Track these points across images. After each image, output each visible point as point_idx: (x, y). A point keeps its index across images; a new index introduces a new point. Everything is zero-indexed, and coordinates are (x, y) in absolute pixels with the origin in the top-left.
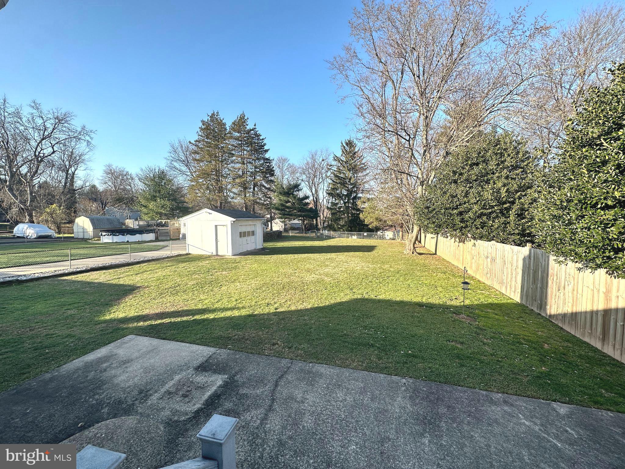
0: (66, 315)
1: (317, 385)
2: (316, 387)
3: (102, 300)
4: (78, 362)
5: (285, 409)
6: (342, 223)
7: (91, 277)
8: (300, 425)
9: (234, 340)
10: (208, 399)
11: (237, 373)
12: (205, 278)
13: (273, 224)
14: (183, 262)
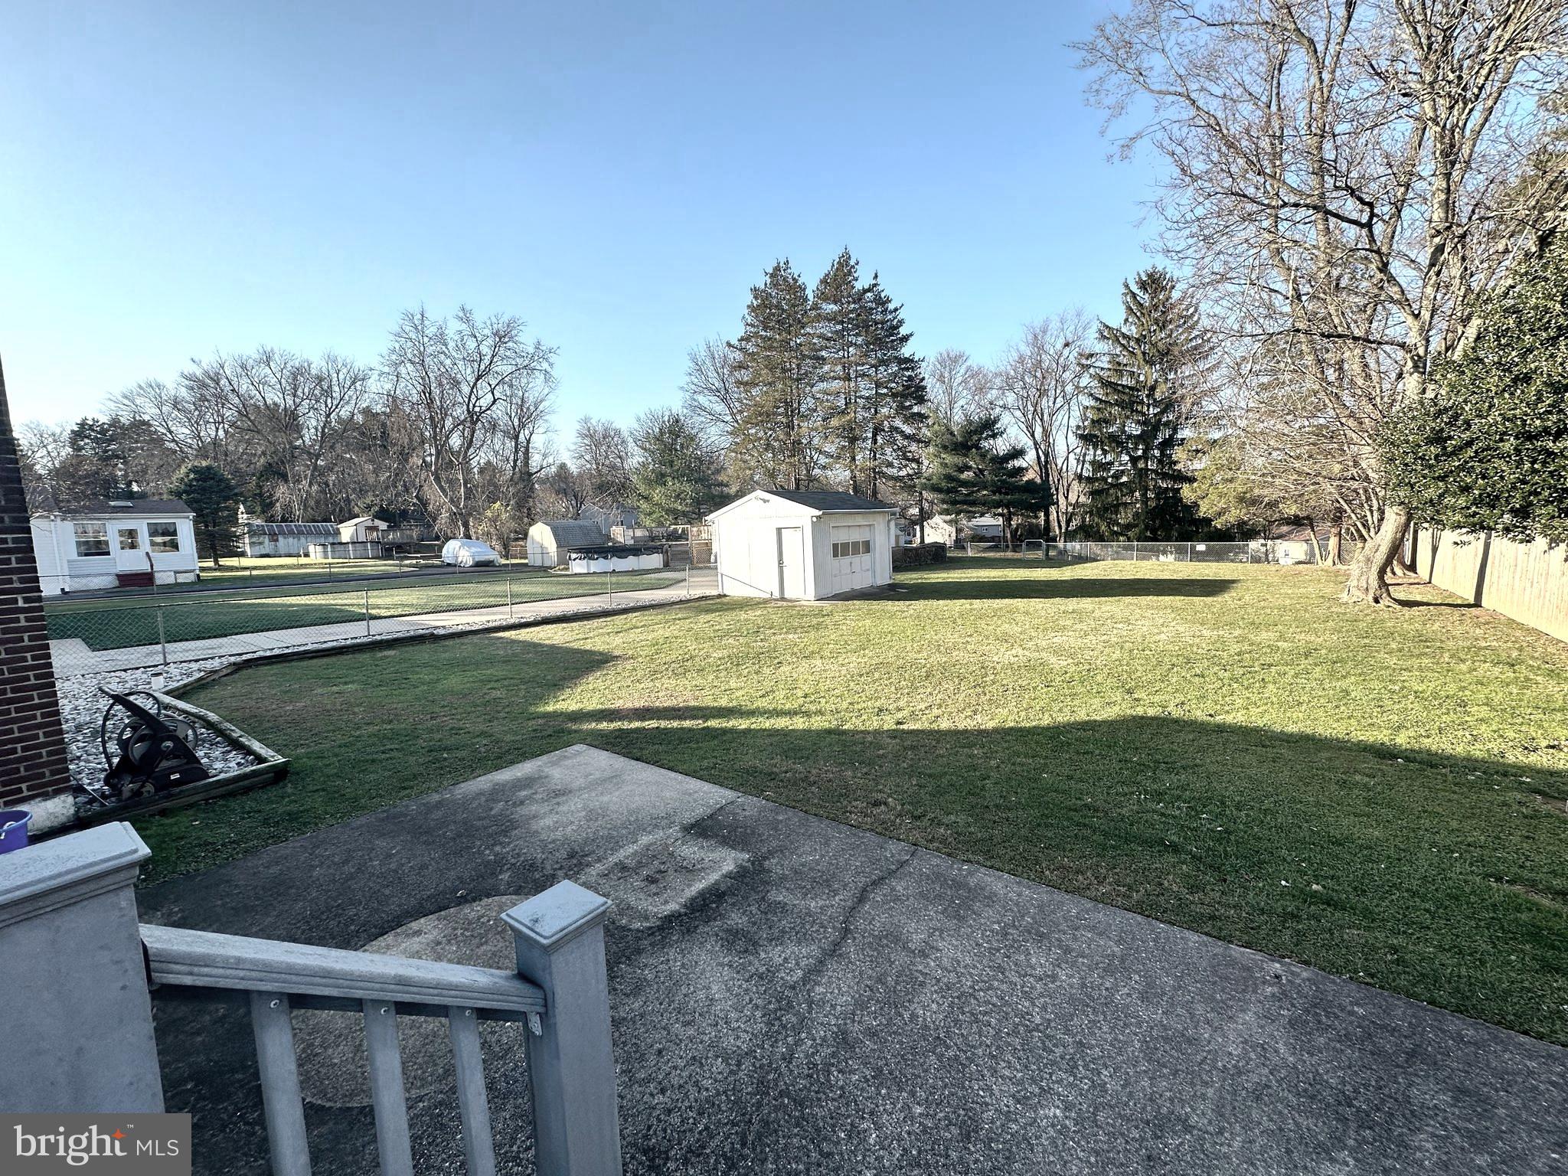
0: (487, 698)
1: (975, 920)
2: (970, 926)
3: (549, 677)
4: (484, 782)
5: (871, 961)
6: (1124, 517)
7: (541, 635)
8: (906, 1009)
9: (782, 781)
10: (696, 898)
11: (771, 853)
12: (747, 645)
13: (927, 530)
14: (708, 611)
